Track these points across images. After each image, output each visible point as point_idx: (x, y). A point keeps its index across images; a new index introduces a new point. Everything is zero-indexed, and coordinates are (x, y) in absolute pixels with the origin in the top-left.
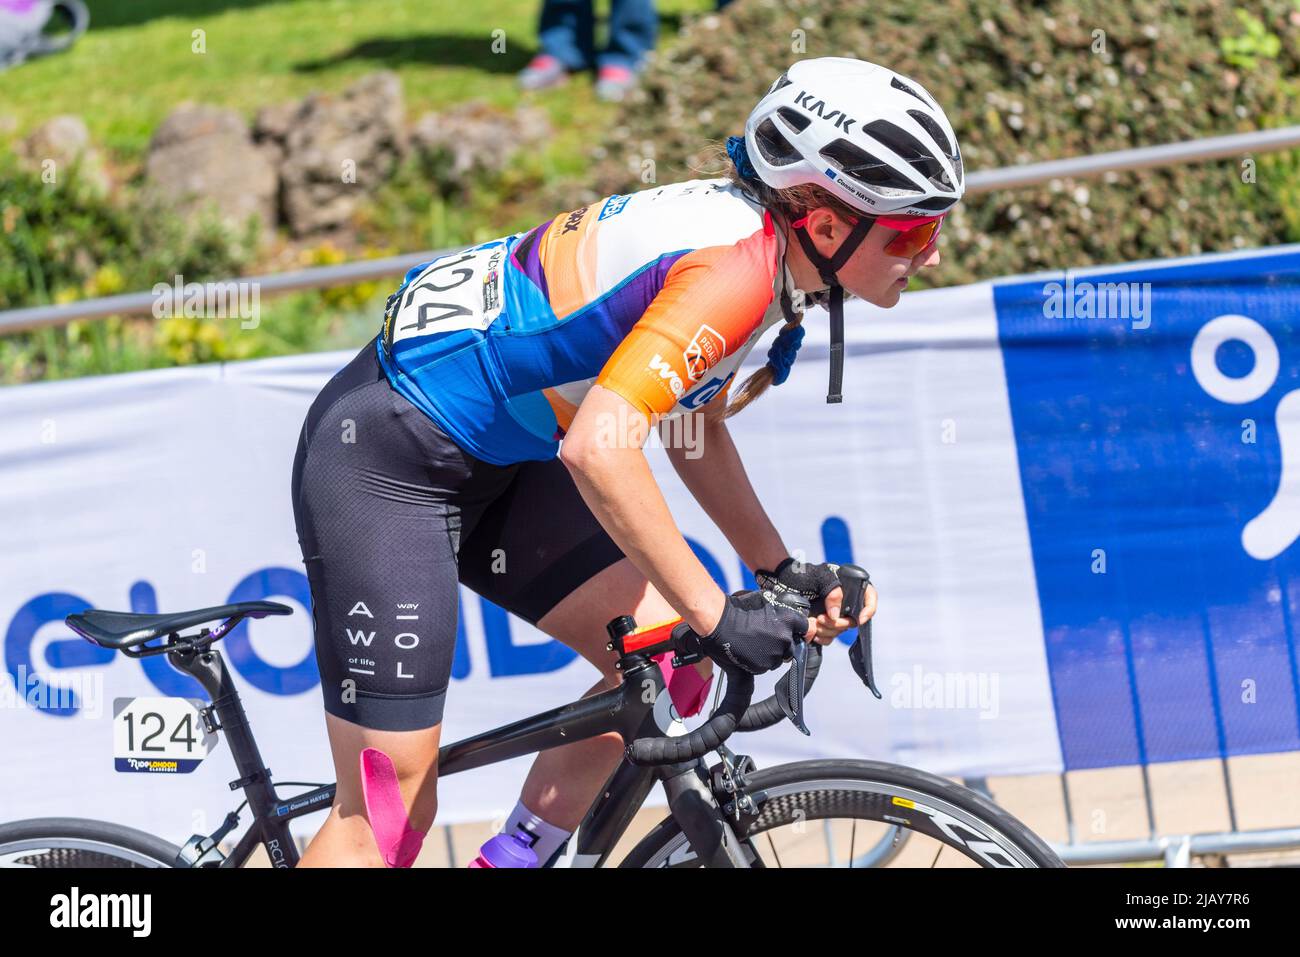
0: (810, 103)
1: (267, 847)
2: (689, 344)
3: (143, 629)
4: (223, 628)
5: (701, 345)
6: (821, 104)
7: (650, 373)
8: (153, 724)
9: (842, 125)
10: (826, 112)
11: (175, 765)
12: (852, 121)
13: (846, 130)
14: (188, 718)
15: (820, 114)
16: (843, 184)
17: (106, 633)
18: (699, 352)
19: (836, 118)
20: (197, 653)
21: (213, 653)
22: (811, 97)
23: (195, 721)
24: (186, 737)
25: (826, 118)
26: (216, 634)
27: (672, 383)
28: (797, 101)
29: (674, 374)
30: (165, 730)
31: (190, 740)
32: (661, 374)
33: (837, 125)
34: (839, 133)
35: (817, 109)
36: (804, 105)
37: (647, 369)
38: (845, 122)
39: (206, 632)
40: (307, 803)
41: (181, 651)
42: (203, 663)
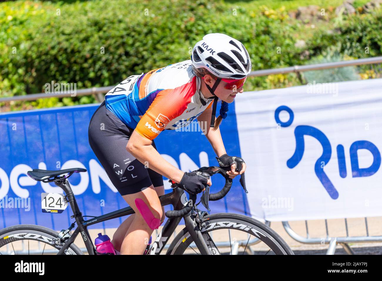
0: (205, 46)
1: (81, 233)
2: (156, 119)
3: (47, 176)
4: (68, 175)
5: (160, 119)
6: (208, 46)
7: (145, 127)
8: (51, 200)
9: (212, 53)
10: (208, 49)
11: (57, 211)
12: (214, 52)
13: (213, 54)
14: (60, 199)
15: (206, 49)
16: (211, 69)
17: (37, 177)
18: (159, 121)
19: (211, 50)
20: (62, 182)
21: (66, 182)
22: (206, 44)
23: (62, 199)
24: (60, 204)
25: (208, 50)
26: (66, 177)
27: (152, 130)
28: (202, 45)
29: (152, 127)
30: (54, 202)
31: (61, 205)
32: (148, 127)
33: (210, 52)
34: (210, 55)
35: (206, 48)
36: (203, 46)
37: (144, 126)
38: (212, 52)
39: (64, 176)
40: (91, 222)
41: (58, 181)
42: (63, 184)
